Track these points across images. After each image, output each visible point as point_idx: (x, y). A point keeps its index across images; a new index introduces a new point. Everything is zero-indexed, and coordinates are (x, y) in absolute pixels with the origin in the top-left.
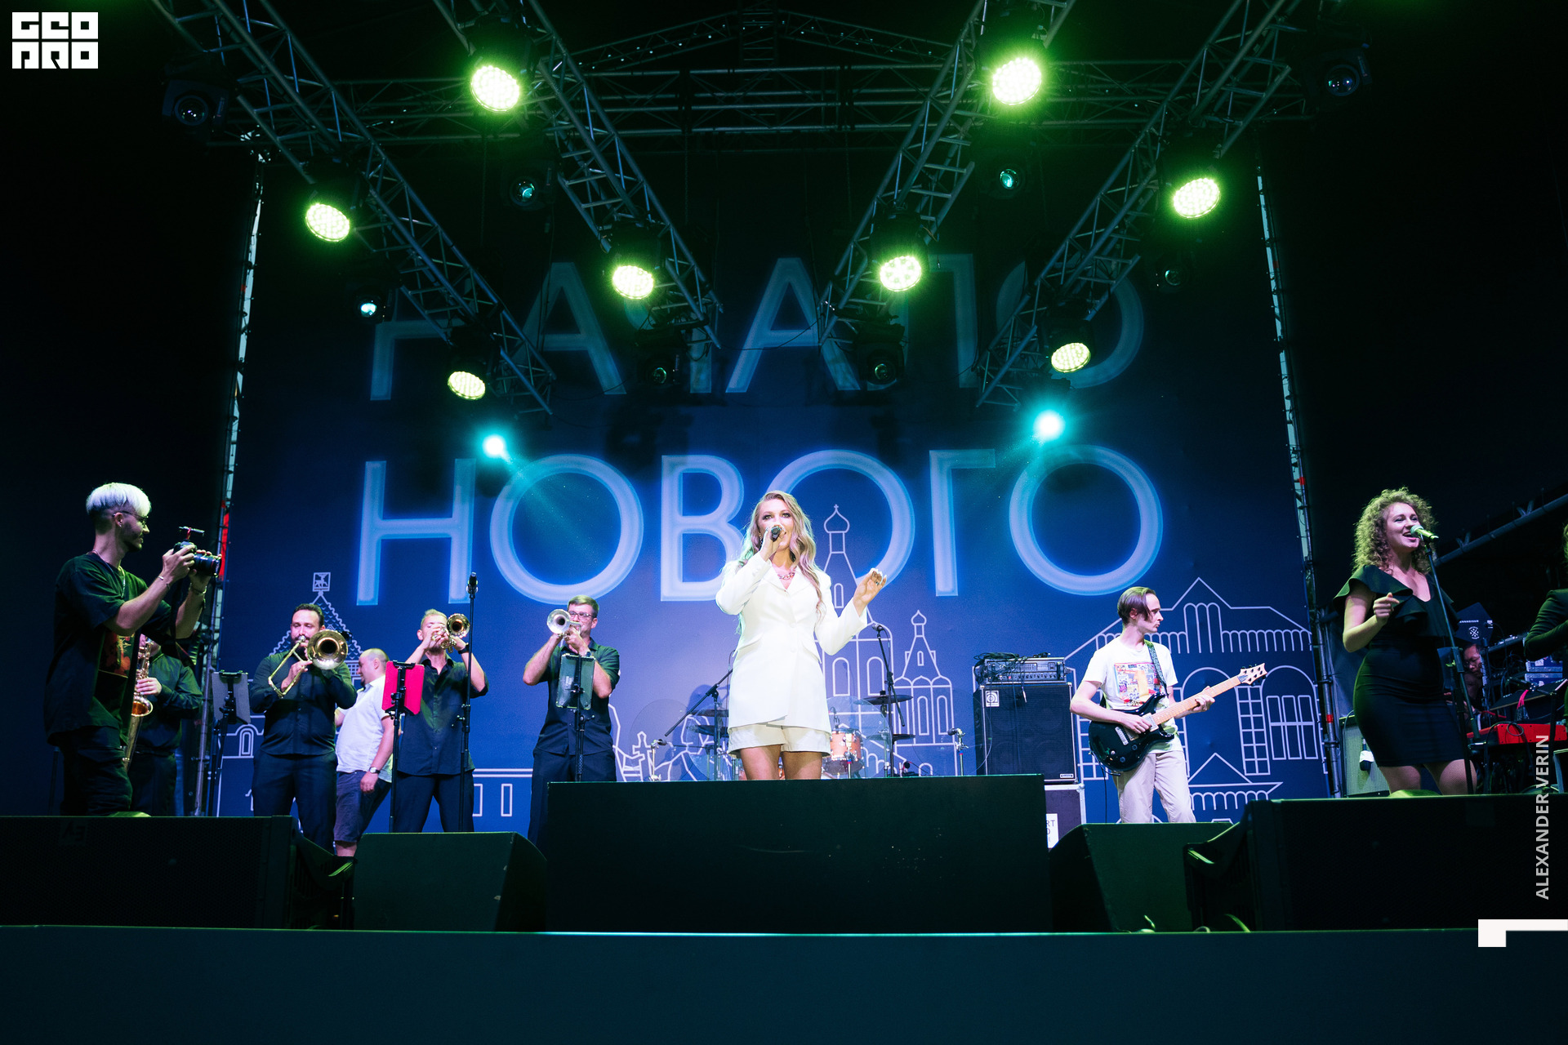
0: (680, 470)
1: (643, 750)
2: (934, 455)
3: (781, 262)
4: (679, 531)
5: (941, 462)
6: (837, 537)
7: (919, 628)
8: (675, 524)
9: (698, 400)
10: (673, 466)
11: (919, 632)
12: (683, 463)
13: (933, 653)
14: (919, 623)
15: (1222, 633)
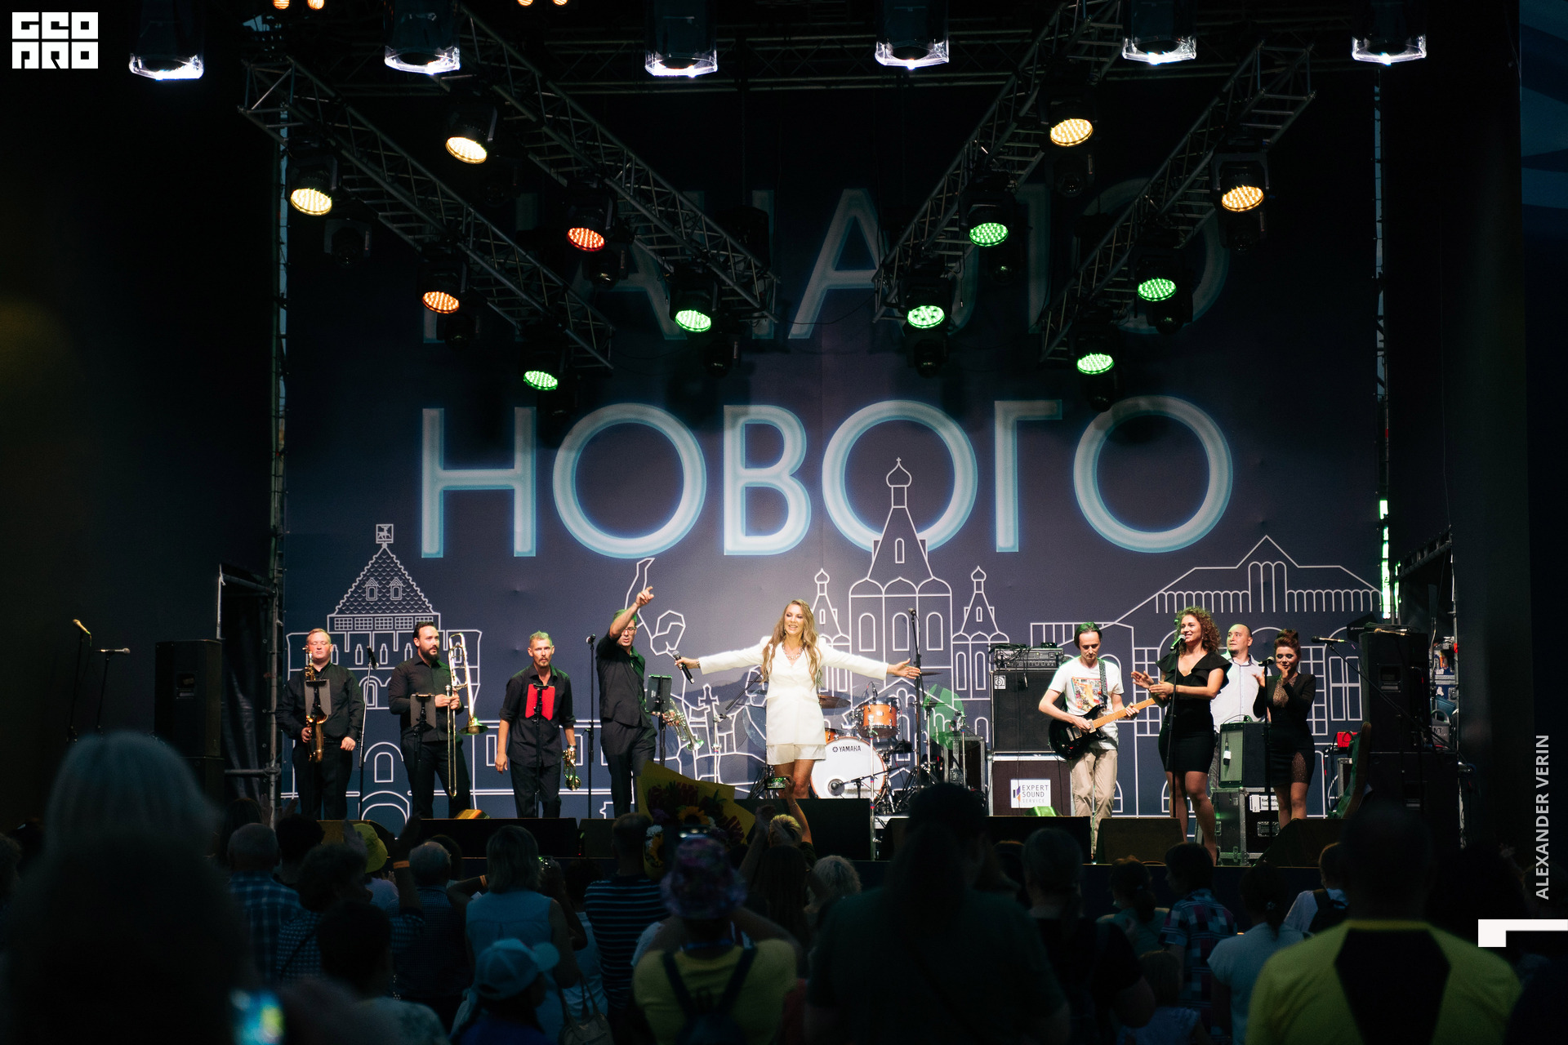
0: (742, 421)
1: (708, 701)
2: (999, 406)
3: (847, 193)
4: (741, 484)
5: (1006, 413)
6: (899, 492)
7: (979, 584)
8: (738, 476)
9: (759, 347)
10: (736, 417)
11: (979, 588)
12: (745, 414)
13: (991, 609)
14: (979, 579)
15: (1287, 592)
